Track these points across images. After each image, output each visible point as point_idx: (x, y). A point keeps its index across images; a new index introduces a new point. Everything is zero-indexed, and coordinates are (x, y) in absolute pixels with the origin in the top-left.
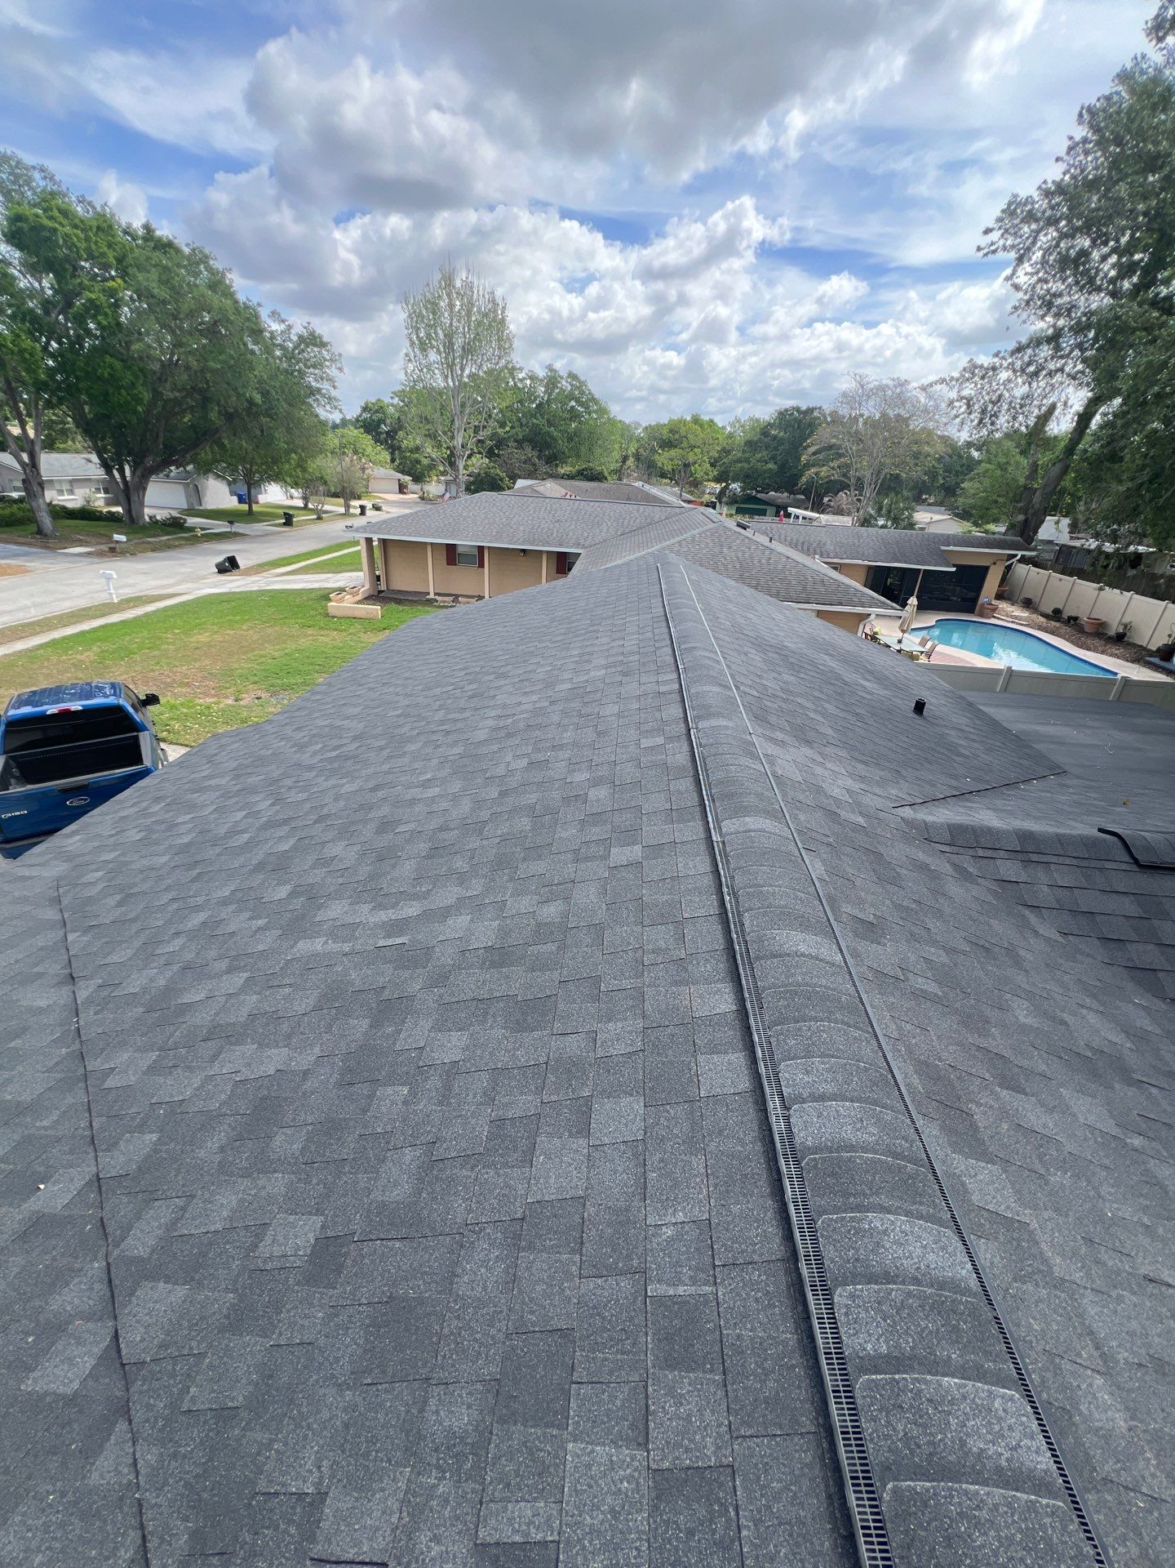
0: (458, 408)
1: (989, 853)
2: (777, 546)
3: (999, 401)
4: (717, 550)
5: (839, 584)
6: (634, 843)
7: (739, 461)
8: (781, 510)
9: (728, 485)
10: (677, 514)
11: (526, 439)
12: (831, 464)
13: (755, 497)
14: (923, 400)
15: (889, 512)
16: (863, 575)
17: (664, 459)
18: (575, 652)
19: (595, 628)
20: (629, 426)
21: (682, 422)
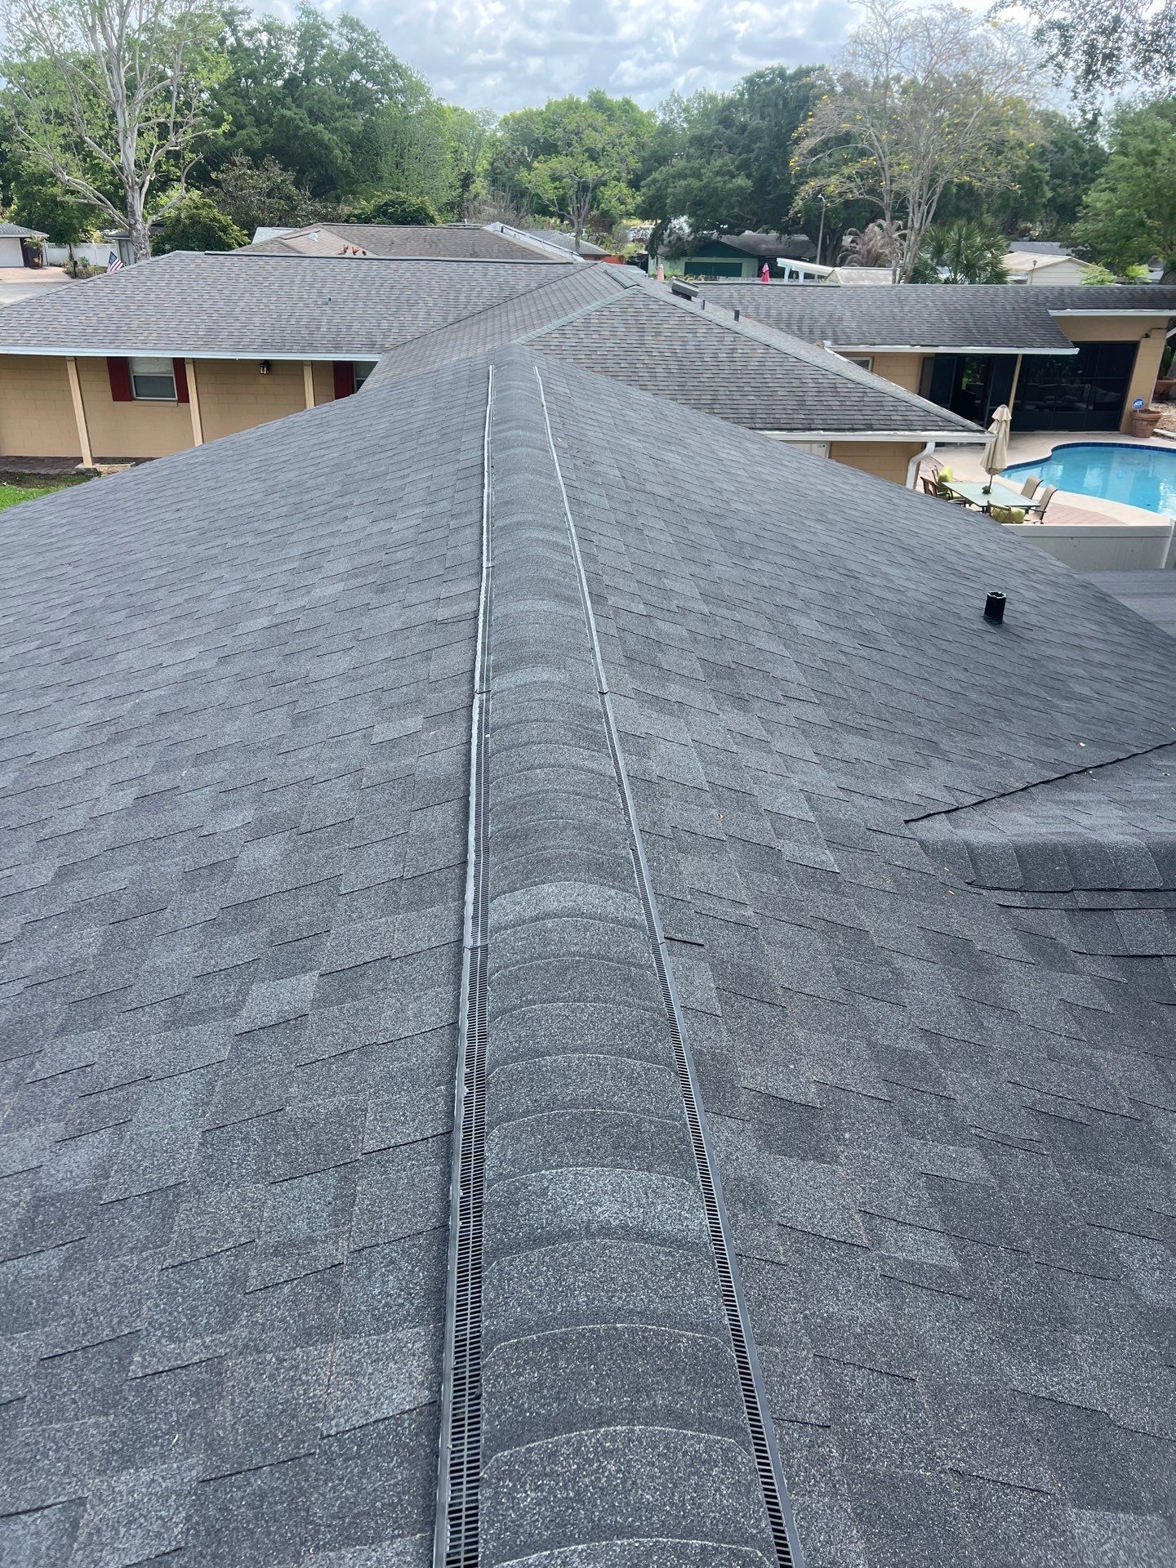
0: (122, 91)
1: (1102, 900)
2: (749, 327)
3: (1114, 30)
4: (633, 339)
5: (865, 390)
6: (304, 970)
7: (681, 175)
8: (766, 264)
9: (666, 221)
10: (559, 278)
11: (271, 149)
12: (846, 171)
13: (717, 243)
14: (998, 44)
15: (958, 254)
16: (913, 373)
17: (539, 176)
18: (296, 551)
19: (346, 500)
20: (472, 118)
21: (572, 106)
